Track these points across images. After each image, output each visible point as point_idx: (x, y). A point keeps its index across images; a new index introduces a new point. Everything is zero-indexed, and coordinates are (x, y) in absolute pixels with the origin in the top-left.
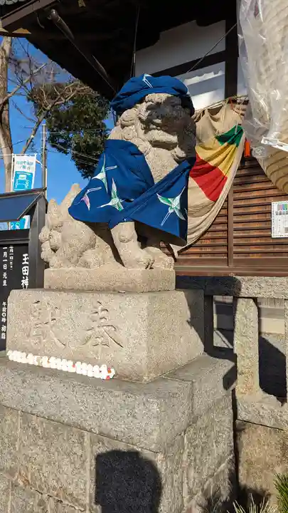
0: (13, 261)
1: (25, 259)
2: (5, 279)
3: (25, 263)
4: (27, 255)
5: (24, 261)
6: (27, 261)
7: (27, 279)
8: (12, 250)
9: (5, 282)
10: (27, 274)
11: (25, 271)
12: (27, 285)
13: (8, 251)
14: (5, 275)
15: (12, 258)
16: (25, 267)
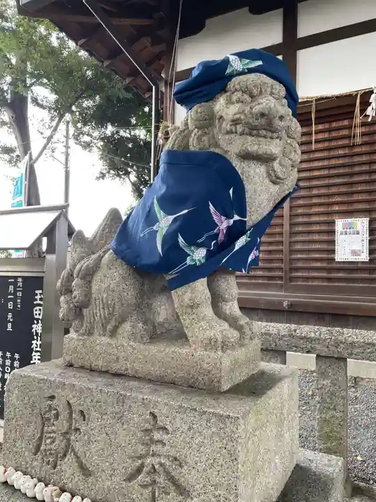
0: (22, 298)
1: (38, 297)
2: (9, 322)
3: (38, 302)
4: (41, 292)
5: (36, 300)
6: (41, 299)
7: (40, 325)
8: (20, 284)
9: (10, 325)
10: (41, 317)
11: (38, 313)
12: (39, 332)
13: (15, 284)
14: (10, 316)
15: (20, 294)
16: (38, 308)
